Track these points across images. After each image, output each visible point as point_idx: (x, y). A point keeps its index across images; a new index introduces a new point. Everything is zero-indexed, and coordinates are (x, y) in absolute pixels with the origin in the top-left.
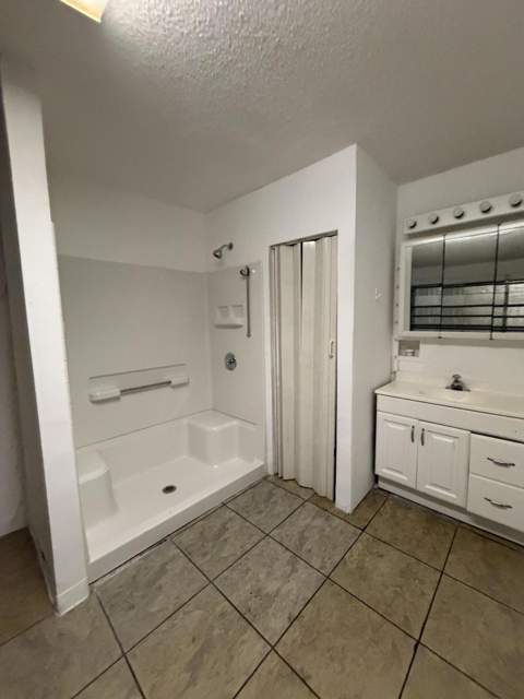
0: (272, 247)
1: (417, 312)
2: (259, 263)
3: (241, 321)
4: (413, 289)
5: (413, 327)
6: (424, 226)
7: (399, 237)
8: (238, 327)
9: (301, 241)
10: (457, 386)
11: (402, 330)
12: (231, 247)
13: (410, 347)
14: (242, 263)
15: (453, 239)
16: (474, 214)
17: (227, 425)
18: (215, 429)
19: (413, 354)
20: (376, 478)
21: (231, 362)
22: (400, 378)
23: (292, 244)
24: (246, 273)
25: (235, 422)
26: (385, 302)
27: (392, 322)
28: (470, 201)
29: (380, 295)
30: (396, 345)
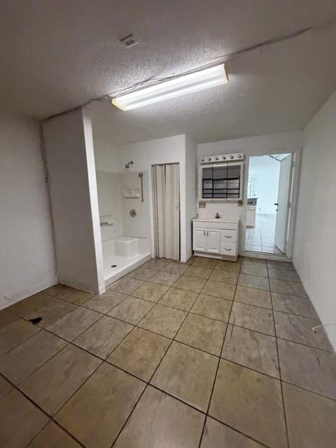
0: (153, 166)
1: (205, 191)
2: (147, 172)
3: (139, 195)
4: (203, 180)
5: (203, 198)
6: (206, 161)
7: (198, 165)
8: (136, 198)
9: (165, 165)
10: (218, 217)
11: (200, 199)
12: (132, 163)
13: (203, 205)
14: (139, 170)
15: (215, 166)
16: (221, 159)
17: (133, 240)
18: (128, 242)
19: (204, 207)
20: (193, 252)
21: (133, 213)
22: (200, 216)
23: (161, 165)
24: (141, 175)
25: (136, 239)
26: (194, 188)
27: (197, 196)
28: (220, 155)
29: (193, 186)
30: (198, 204)
